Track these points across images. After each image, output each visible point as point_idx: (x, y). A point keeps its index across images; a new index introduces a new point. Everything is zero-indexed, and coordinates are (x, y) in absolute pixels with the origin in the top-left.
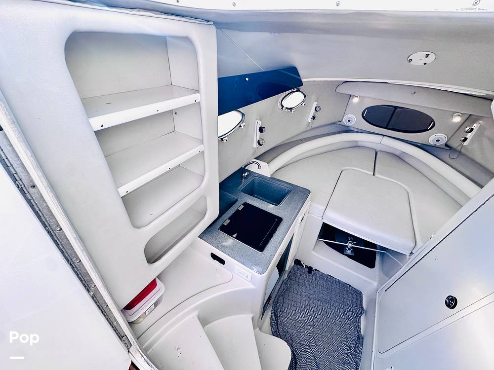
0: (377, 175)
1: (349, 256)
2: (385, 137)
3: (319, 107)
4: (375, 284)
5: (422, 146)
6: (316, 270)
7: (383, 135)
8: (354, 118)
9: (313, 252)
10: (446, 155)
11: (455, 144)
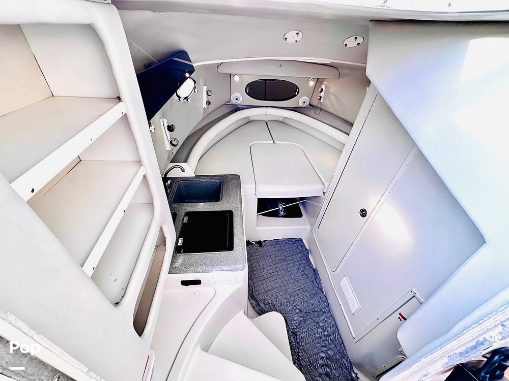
0: (276, 142)
1: (283, 217)
2: (268, 108)
3: (209, 90)
4: (308, 227)
5: (295, 109)
6: (264, 241)
7: (267, 107)
8: (241, 97)
9: (257, 228)
10: (312, 112)
11: (315, 103)
